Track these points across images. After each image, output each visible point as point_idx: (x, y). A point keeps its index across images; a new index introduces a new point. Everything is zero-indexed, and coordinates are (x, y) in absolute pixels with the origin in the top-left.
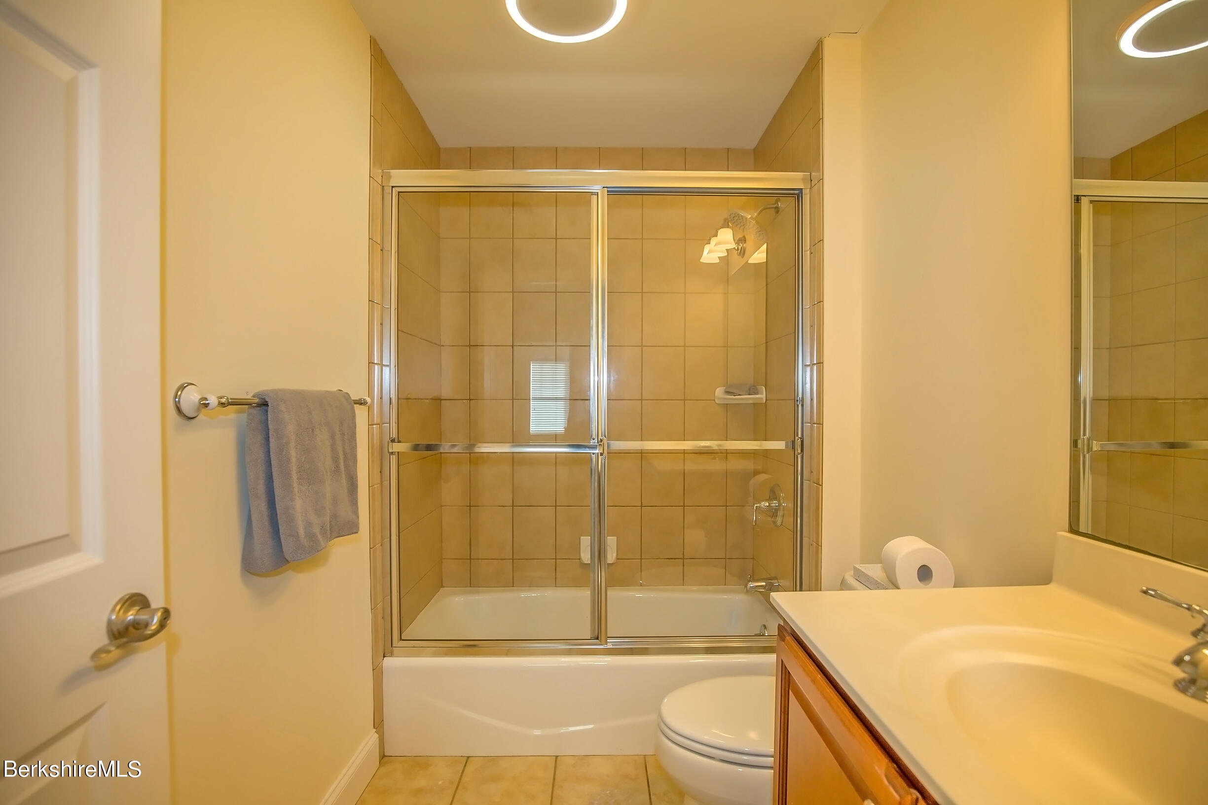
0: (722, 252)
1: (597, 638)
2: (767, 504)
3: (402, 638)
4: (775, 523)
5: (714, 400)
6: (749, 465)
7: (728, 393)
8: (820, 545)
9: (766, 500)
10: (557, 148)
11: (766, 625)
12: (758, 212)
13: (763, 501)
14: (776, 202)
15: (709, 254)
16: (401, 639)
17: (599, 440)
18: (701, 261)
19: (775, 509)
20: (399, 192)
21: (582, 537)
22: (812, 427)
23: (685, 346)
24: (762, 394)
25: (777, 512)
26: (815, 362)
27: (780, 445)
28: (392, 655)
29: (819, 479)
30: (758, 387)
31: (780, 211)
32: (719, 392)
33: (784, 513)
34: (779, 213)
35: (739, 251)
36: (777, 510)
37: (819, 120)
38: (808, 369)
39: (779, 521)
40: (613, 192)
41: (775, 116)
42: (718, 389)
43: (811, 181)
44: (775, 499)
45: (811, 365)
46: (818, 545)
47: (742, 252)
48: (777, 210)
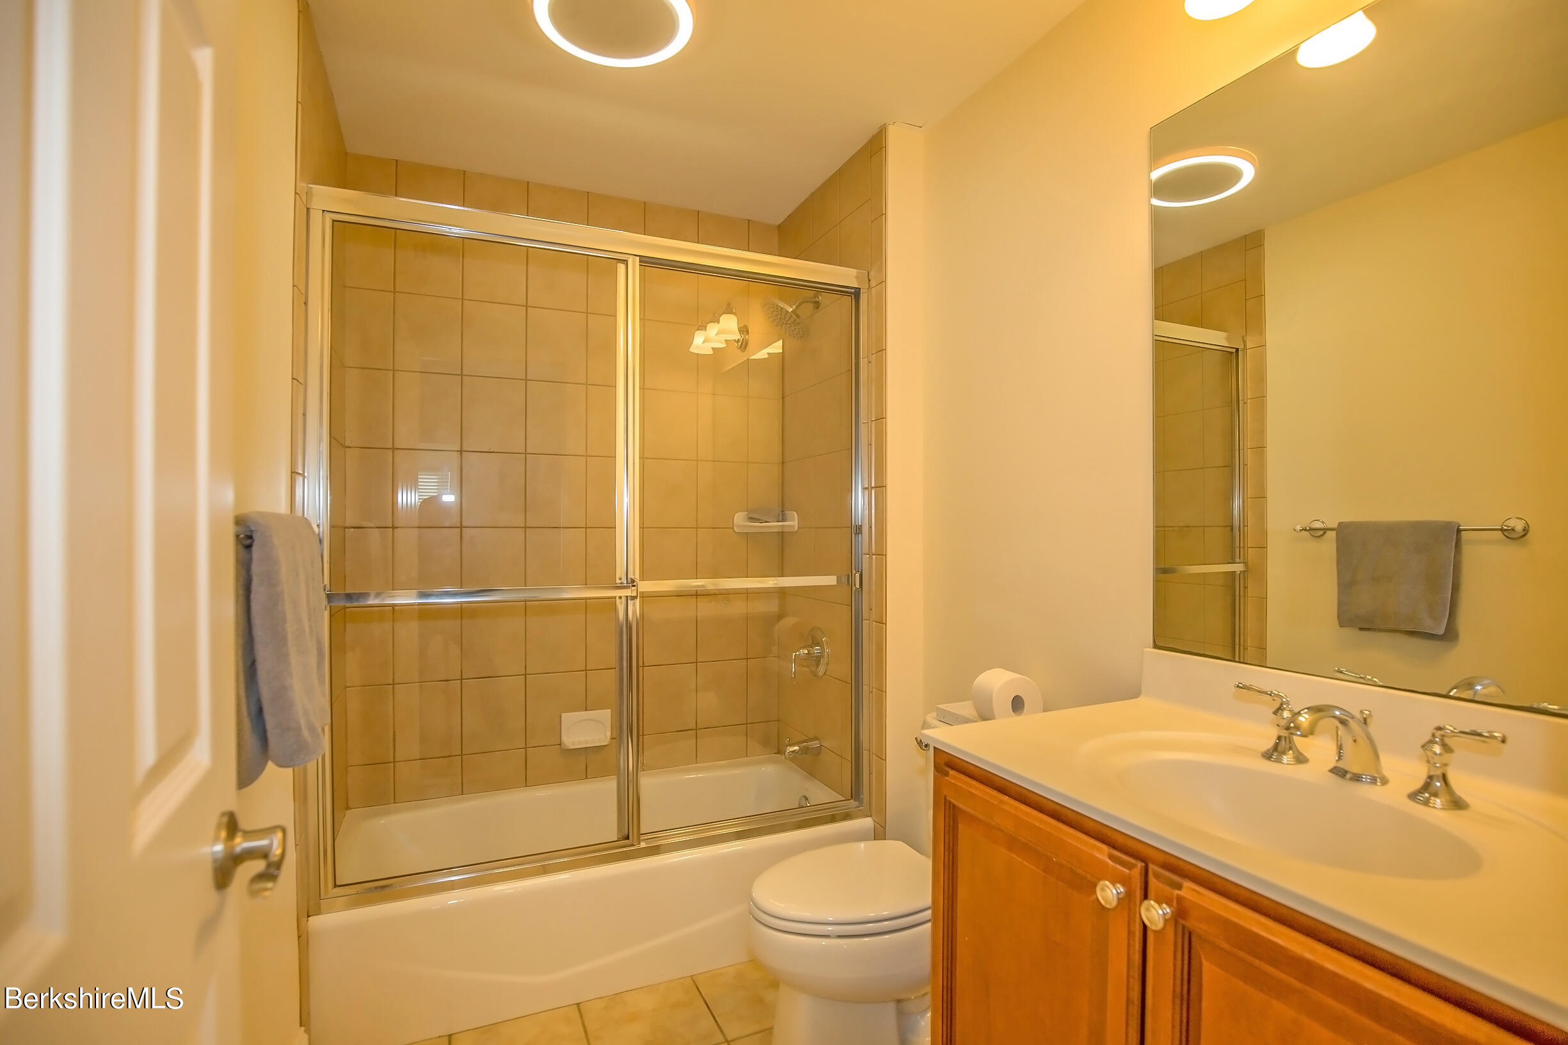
0: (720, 342)
1: (628, 838)
2: (806, 652)
3: (338, 883)
4: (815, 675)
5: (733, 528)
6: (772, 607)
7: (752, 519)
8: (884, 691)
9: (804, 647)
10: (528, 182)
11: (807, 796)
12: (796, 305)
13: (801, 648)
14: (816, 296)
15: (705, 344)
16: (335, 886)
17: (629, 580)
18: (690, 350)
19: (817, 657)
20: (334, 221)
21: (563, 715)
22: (871, 558)
23: (697, 460)
24: (794, 520)
25: (820, 660)
26: (873, 485)
27: (831, 580)
28: (318, 912)
29: (882, 617)
30: (786, 512)
31: (821, 307)
32: (740, 519)
33: (828, 661)
34: (819, 309)
35: (740, 344)
36: (818, 660)
37: (879, 215)
38: (866, 492)
39: (821, 670)
40: (645, 261)
41: (813, 193)
42: (736, 515)
43: (869, 280)
44: (818, 644)
45: (870, 488)
46: (882, 690)
47: (743, 345)
48: (817, 305)
